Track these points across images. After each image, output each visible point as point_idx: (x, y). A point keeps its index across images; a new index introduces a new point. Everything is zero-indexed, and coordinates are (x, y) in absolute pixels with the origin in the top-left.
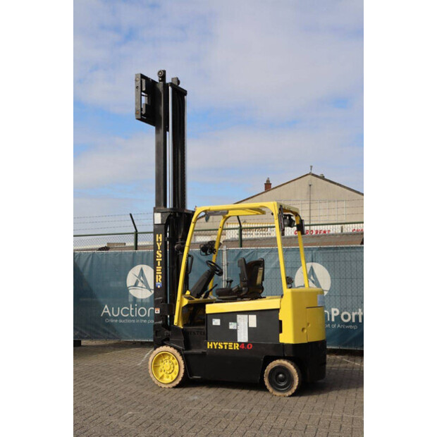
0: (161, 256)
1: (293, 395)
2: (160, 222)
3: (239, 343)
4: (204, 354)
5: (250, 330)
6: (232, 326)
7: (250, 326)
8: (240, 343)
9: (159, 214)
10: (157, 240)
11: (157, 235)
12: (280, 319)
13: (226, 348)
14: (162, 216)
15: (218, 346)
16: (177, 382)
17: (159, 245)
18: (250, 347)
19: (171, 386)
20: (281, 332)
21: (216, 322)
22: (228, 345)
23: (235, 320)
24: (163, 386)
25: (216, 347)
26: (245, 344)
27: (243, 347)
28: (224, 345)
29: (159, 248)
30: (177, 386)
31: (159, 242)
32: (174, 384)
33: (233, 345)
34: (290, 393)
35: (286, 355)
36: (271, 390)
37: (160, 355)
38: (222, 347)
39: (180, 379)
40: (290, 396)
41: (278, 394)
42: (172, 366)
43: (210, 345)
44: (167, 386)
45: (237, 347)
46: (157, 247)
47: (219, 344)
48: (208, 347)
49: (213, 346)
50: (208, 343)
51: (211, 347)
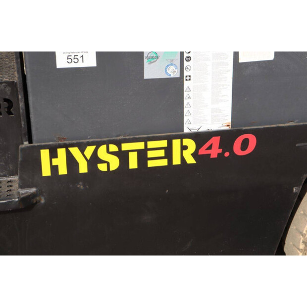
4: (28, 203)
8: (200, 138)
13: (133, 163)
15: (94, 160)
22: (142, 155)
25: (83, 168)
26: (226, 137)
27: (215, 153)
28: (123, 156)
33: (169, 151)
38: (115, 163)
47: (102, 152)
48: (46, 172)
49: (72, 162)
50: (45, 154)
51: (63, 170)
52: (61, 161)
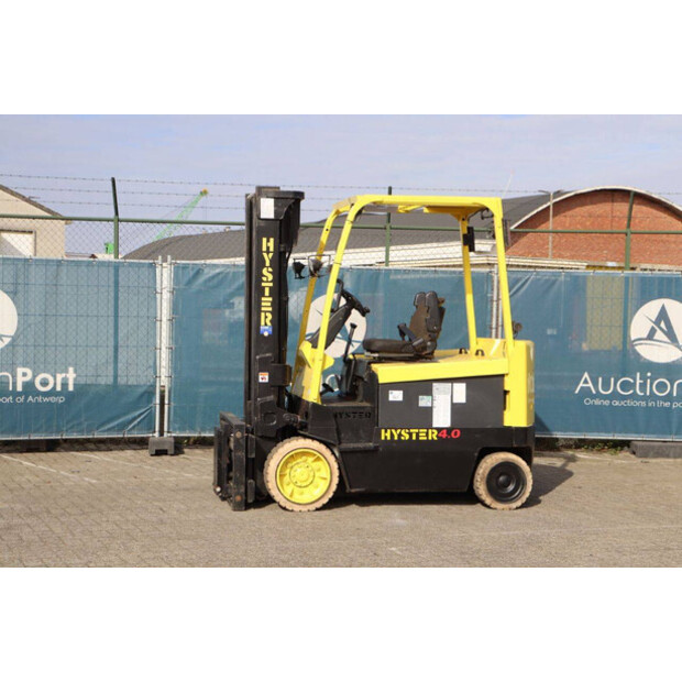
0: (270, 277)
1: (524, 506)
2: (272, 216)
3: (436, 429)
4: (375, 450)
5: (455, 408)
6: (424, 401)
7: (455, 401)
9: (272, 201)
10: (264, 249)
11: (264, 240)
12: (506, 388)
13: (414, 438)
14: (276, 205)
15: (400, 435)
16: (325, 500)
17: (267, 258)
18: (456, 435)
19: (313, 507)
20: (505, 408)
21: (396, 396)
22: (417, 434)
23: (429, 392)
24: (297, 508)
25: (396, 438)
26: (449, 430)
27: (445, 436)
28: (411, 434)
29: (268, 264)
30: (324, 507)
31: (268, 252)
32: (319, 505)
33: (427, 433)
34: (519, 503)
35: (515, 446)
36: (488, 500)
37: (292, 456)
38: (407, 437)
39: (330, 495)
40: (517, 508)
41: (499, 506)
42: (312, 474)
43: (385, 435)
44: (304, 509)
45: (433, 435)
46: (264, 261)
47: (403, 432)
48: (383, 438)
49: (392, 435)
50: (383, 431)
51: (389, 438)
52: (388, 435)
